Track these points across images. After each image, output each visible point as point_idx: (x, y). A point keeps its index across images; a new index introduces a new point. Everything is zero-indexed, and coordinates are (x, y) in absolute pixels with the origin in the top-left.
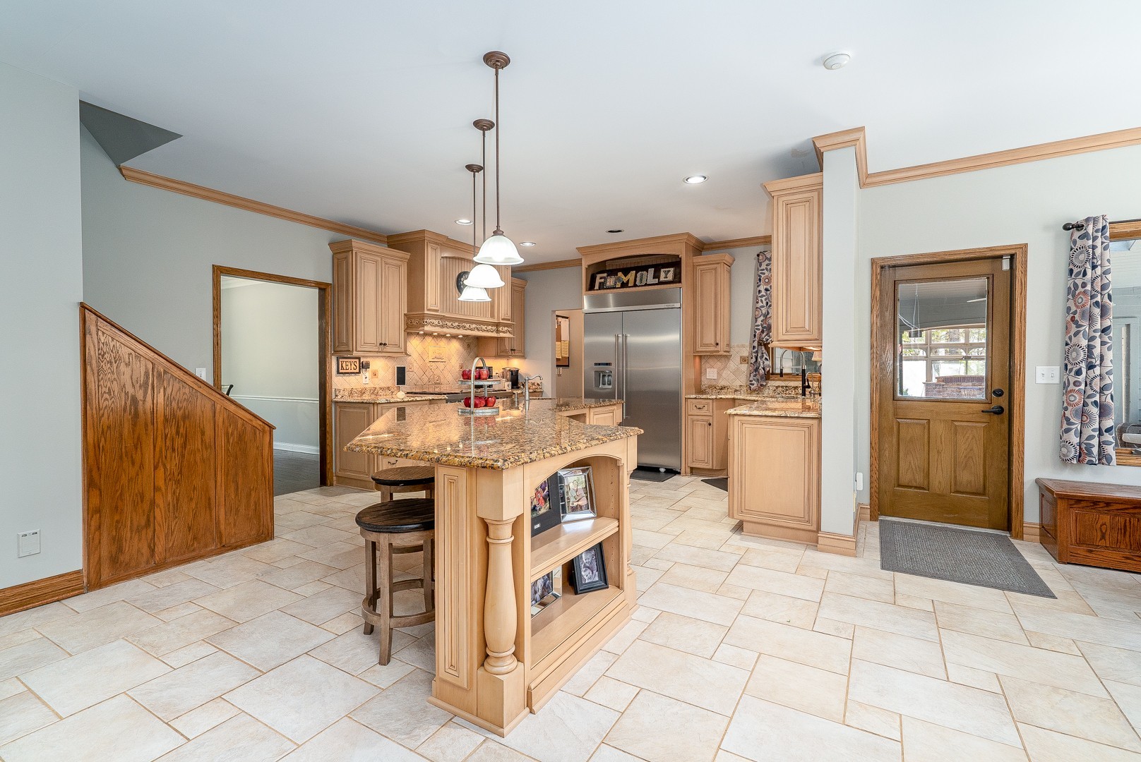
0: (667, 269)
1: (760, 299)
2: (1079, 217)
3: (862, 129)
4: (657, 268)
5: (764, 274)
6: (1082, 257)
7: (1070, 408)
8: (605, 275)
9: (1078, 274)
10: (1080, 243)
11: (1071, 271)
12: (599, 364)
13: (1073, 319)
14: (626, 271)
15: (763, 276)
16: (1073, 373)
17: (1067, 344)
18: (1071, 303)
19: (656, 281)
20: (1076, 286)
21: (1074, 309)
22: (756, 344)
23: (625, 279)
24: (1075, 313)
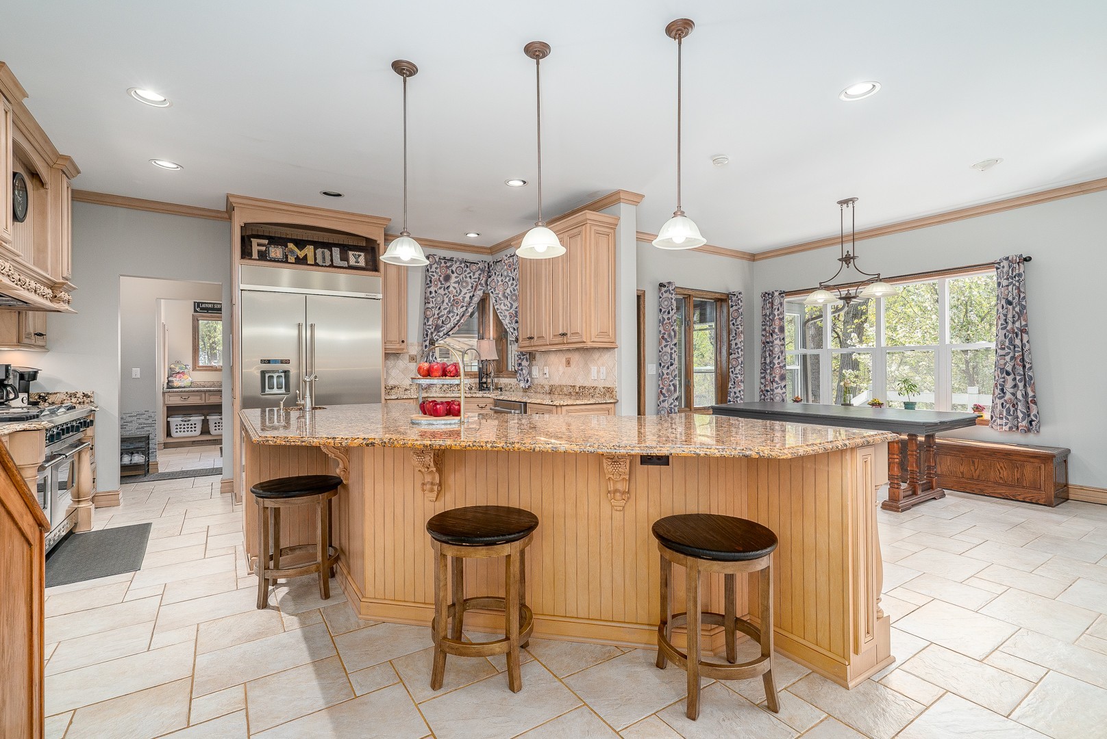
0: (357, 253)
1: (431, 299)
2: (664, 281)
3: (643, 196)
4: (345, 249)
5: (434, 276)
6: (666, 303)
7: (665, 388)
8: (266, 242)
9: (665, 312)
10: (665, 295)
11: (661, 310)
12: (269, 362)
13: (663, 337)
14: (301, 244)
15: (433, 278)
16: (665, 368)
17: (660, 352)
18: (661, 328)
19: (345, 264)
20: (664, 319)
21: (663, 332)
22: (427, 343)
23: (301, 254)
24: (665, 334)
